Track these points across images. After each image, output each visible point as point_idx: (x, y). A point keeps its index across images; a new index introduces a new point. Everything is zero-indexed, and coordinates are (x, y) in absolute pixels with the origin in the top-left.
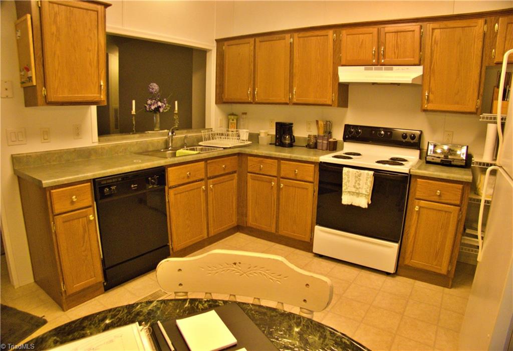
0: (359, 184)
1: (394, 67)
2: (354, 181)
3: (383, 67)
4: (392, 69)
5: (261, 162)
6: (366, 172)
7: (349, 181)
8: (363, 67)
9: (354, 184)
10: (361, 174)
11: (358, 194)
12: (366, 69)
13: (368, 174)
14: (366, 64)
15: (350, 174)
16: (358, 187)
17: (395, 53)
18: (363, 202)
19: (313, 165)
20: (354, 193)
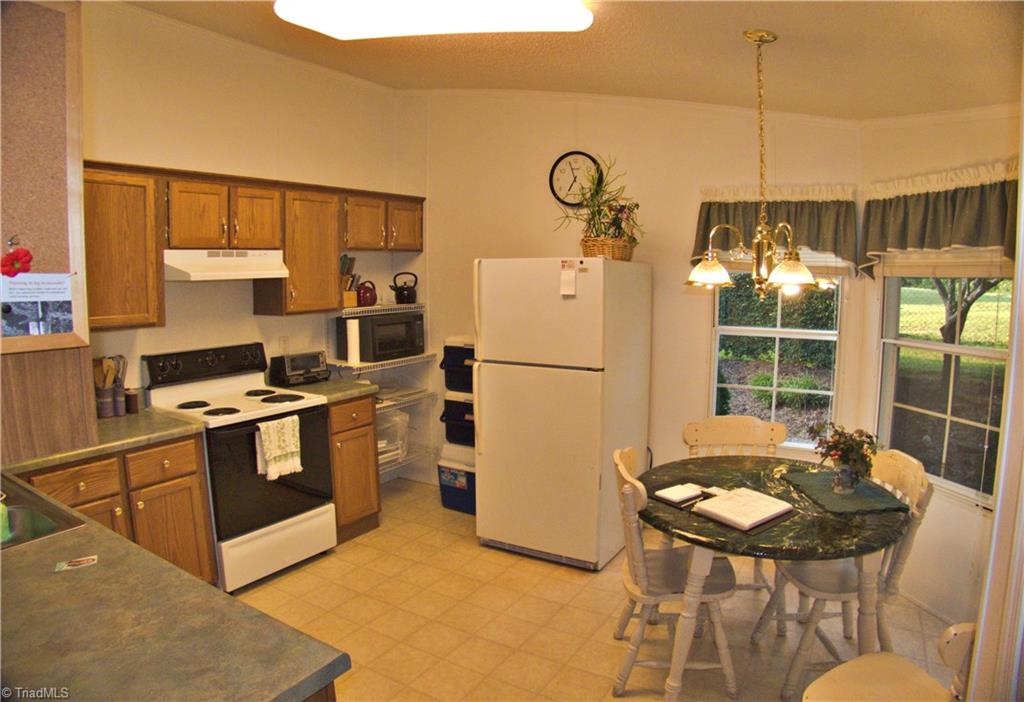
0: (284, 441)
1: (249, 251)
2: (277, 438)
3: (235, 251)
4: (245, 255)
5: (79, 476)
6: (289, 419)
7: (270, 442)
8: (206, 251)
9: (277, 444)
10: (284, 425)
11: (286, 456)
12: (210, 255)
13: (293, 420)
14: (211, 246)
15: (271, 431)
16: (283, 445)
17: (250, 230)
18: (294, 465)
19: (192, 441)
20: (279, 456)
